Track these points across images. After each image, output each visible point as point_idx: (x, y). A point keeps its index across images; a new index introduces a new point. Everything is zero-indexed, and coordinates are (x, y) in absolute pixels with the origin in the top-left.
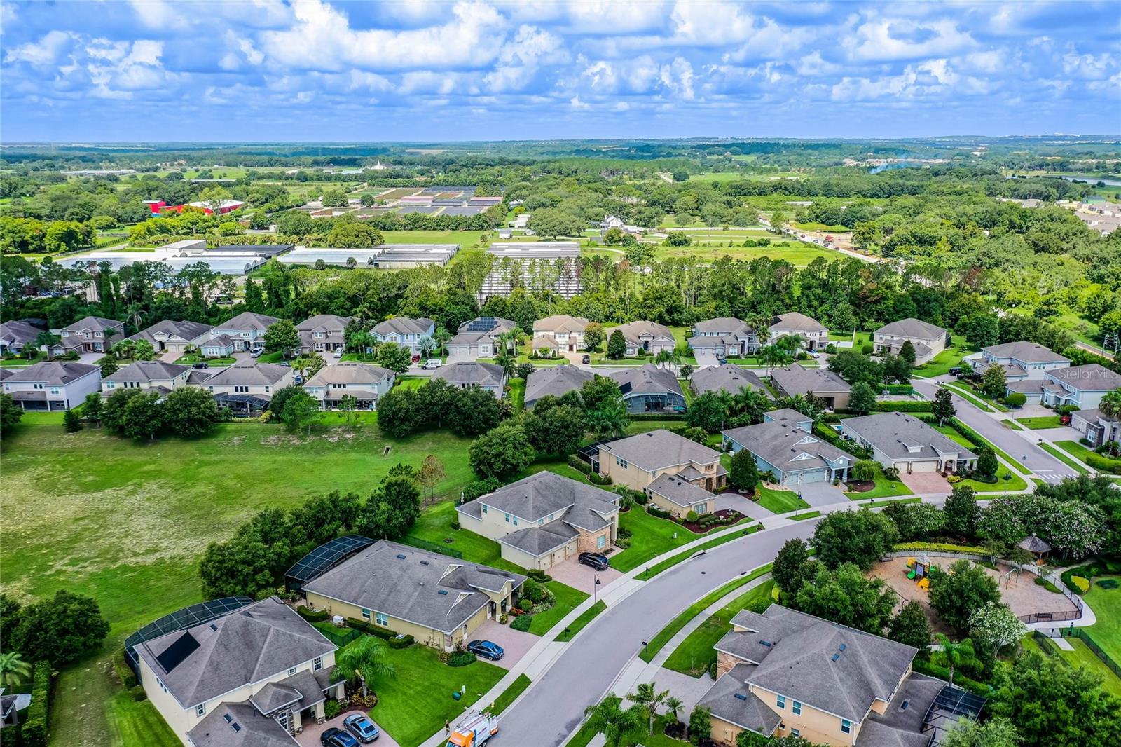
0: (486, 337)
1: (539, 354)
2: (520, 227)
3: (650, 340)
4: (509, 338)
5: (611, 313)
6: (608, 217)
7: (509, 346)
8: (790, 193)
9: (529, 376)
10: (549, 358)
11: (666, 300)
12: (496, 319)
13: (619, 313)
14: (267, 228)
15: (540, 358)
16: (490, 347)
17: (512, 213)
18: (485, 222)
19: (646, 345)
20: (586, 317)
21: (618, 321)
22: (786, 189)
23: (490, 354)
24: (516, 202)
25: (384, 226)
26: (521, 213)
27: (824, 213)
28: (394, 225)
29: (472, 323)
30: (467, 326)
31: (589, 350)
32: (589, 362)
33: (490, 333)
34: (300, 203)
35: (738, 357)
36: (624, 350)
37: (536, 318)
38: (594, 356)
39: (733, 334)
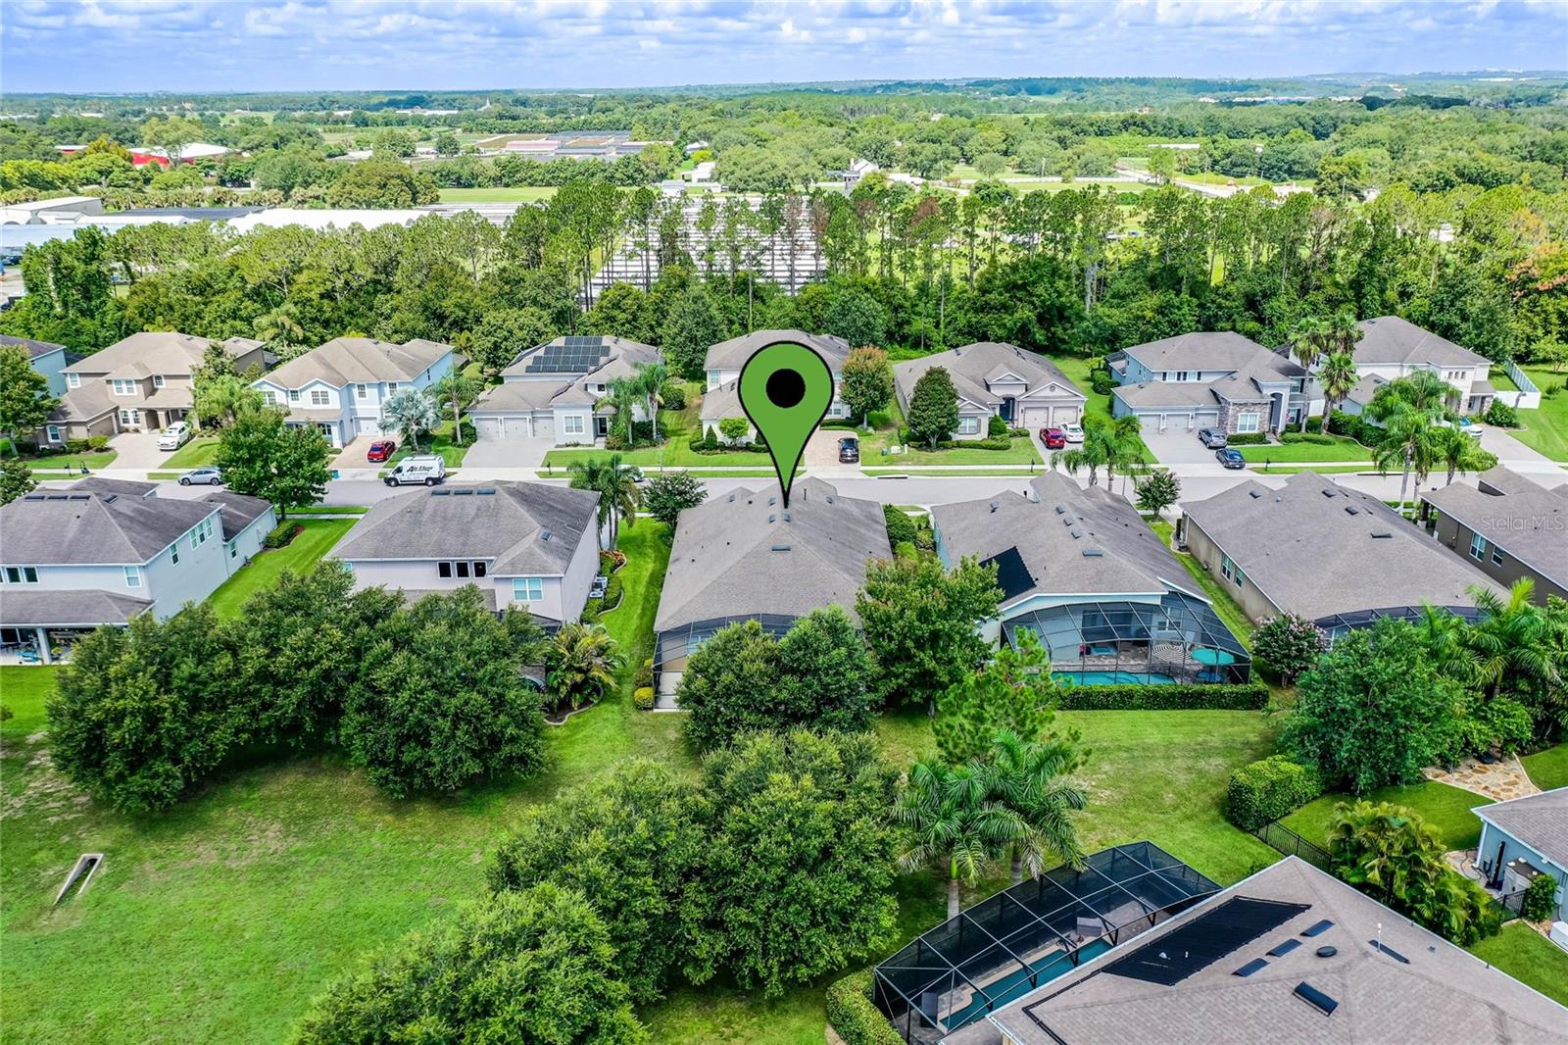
0: (575, 392)
1: (721, 437)
2: (700, 180)
3: (1017, 392)
4: (636, 391)
5: (900, 325)
6: (856, 162)
7: (638, 413)
8: (1151, 133)
9: (685, 515)
10: (748, 448)
11: (1040, 290)
12: (607, 340)
13: (919, 325)
14: (248, 185)
15: (723, 447)
16: (587, 417)
17: (690, 162)
18: (639, 170)
19: (1008, 407)
20: (842, 333)
21: (916, 345)
22: (1143, 125)
23: (587, 435)
24: (696, 145)
25: (459, 178)
26: (704, 160)
27: (1228, 156)
28: (475, 176)
29: (541, 352)
30: (528, 361)
31: (854, 422)
32: (855, 459)
33: (587, 378)
34: (336, 151)
35: (1260, 439)
36: (954, 423)
37: (715, 337)
38: (871, 442)
39: (1243, 375)
